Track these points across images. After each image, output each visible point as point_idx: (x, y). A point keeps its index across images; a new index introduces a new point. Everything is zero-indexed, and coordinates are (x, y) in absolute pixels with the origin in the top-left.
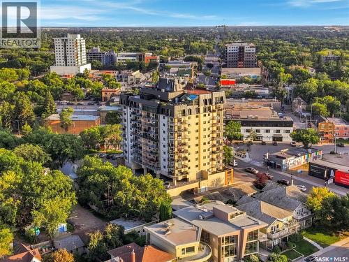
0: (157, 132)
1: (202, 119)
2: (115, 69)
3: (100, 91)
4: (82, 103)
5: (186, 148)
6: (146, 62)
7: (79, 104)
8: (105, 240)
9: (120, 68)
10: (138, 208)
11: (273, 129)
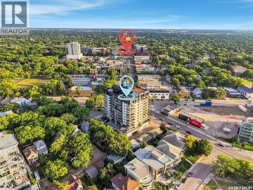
0: (121, 108)
1: (140, 102)
2: (92, 55)
3: (89, 70)
4: (82, 76)
5: (134, 115)
6: (104, 52)
7: (81, 77)
8: (108, 173)
9: (94, 56)
10: (119, 152)
11: (161, 94)
